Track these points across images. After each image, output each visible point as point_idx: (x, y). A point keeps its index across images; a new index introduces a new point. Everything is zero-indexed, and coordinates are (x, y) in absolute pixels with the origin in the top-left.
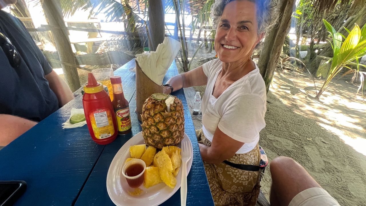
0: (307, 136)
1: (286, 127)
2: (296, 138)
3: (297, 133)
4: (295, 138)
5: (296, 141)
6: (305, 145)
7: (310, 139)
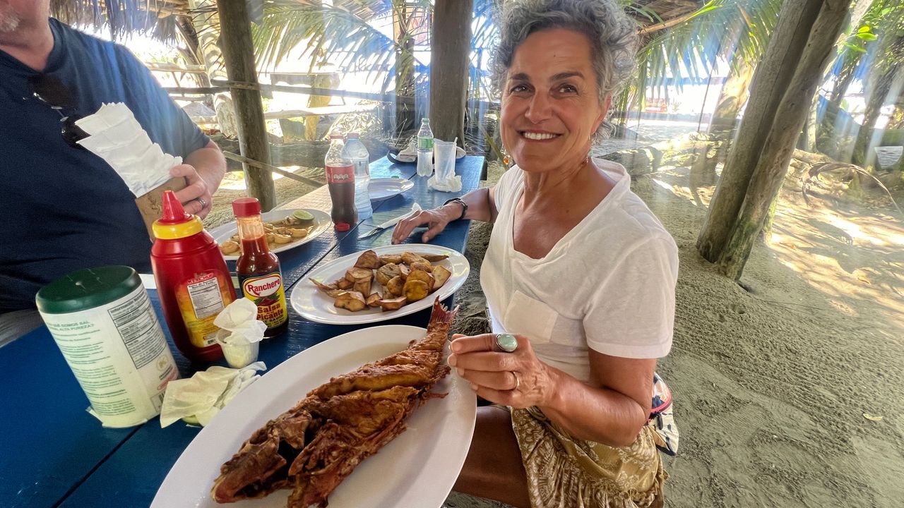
0: (867, 407)
1: (794, 367)
2: (826, 408)
3: (832, 391)
4: (822, 406)
5: (825, 415)
6: (854, 432)
7: (875, 419)
